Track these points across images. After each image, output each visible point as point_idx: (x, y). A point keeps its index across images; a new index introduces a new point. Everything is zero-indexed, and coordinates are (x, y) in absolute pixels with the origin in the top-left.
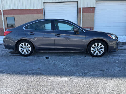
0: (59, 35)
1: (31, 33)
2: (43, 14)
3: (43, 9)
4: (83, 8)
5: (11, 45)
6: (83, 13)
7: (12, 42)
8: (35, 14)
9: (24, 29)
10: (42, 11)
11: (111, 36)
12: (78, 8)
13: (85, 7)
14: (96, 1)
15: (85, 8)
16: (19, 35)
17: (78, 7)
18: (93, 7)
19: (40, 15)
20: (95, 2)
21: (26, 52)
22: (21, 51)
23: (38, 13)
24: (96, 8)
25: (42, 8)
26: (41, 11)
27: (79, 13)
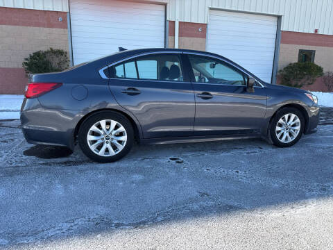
0: (207, 96)
1: (129, 89)
2: (67, 28)
3: (68, 14)
4: (180, 22)
5: (55, 130)
6: (180, 35)
7: (64, 117)
8: (39, 26)
9: (104, 76)
10: (64, 20)
12: (168, 23)
13: (185, 21)
14: (211, 9)
15: (184, 23)
16: (89, 95)
17: (168, 19)
18: (203, 23)
19: (56, 31)
20: (207, 9)
21: (111, 149)
22: (93, 148)
23: (50, 25)
24: (209, 27)
25: (65, 11)
26: (60, 19)
27: (170, 35)
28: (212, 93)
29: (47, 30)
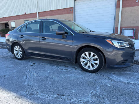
0: (44, 39)
2: (73, 13)
3: (74, 8)
11: (111, 41)
26: (71, 10)
28: (45, 38)
29: (67, 15)
